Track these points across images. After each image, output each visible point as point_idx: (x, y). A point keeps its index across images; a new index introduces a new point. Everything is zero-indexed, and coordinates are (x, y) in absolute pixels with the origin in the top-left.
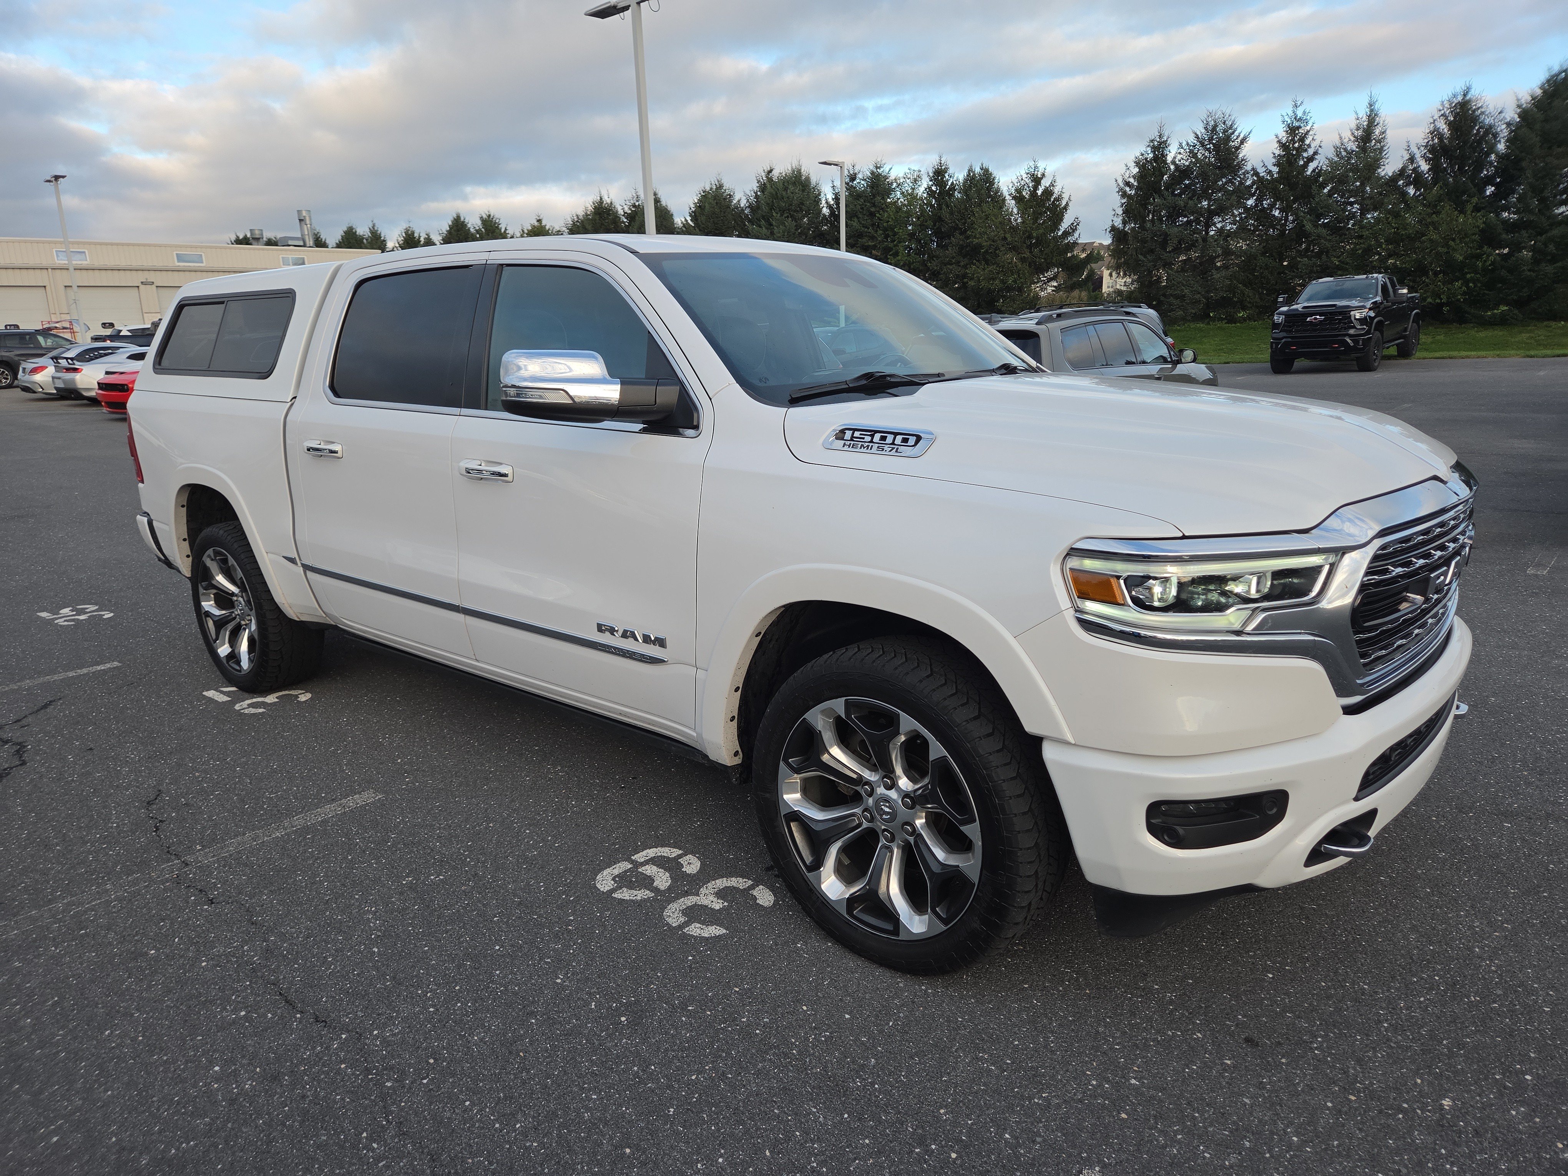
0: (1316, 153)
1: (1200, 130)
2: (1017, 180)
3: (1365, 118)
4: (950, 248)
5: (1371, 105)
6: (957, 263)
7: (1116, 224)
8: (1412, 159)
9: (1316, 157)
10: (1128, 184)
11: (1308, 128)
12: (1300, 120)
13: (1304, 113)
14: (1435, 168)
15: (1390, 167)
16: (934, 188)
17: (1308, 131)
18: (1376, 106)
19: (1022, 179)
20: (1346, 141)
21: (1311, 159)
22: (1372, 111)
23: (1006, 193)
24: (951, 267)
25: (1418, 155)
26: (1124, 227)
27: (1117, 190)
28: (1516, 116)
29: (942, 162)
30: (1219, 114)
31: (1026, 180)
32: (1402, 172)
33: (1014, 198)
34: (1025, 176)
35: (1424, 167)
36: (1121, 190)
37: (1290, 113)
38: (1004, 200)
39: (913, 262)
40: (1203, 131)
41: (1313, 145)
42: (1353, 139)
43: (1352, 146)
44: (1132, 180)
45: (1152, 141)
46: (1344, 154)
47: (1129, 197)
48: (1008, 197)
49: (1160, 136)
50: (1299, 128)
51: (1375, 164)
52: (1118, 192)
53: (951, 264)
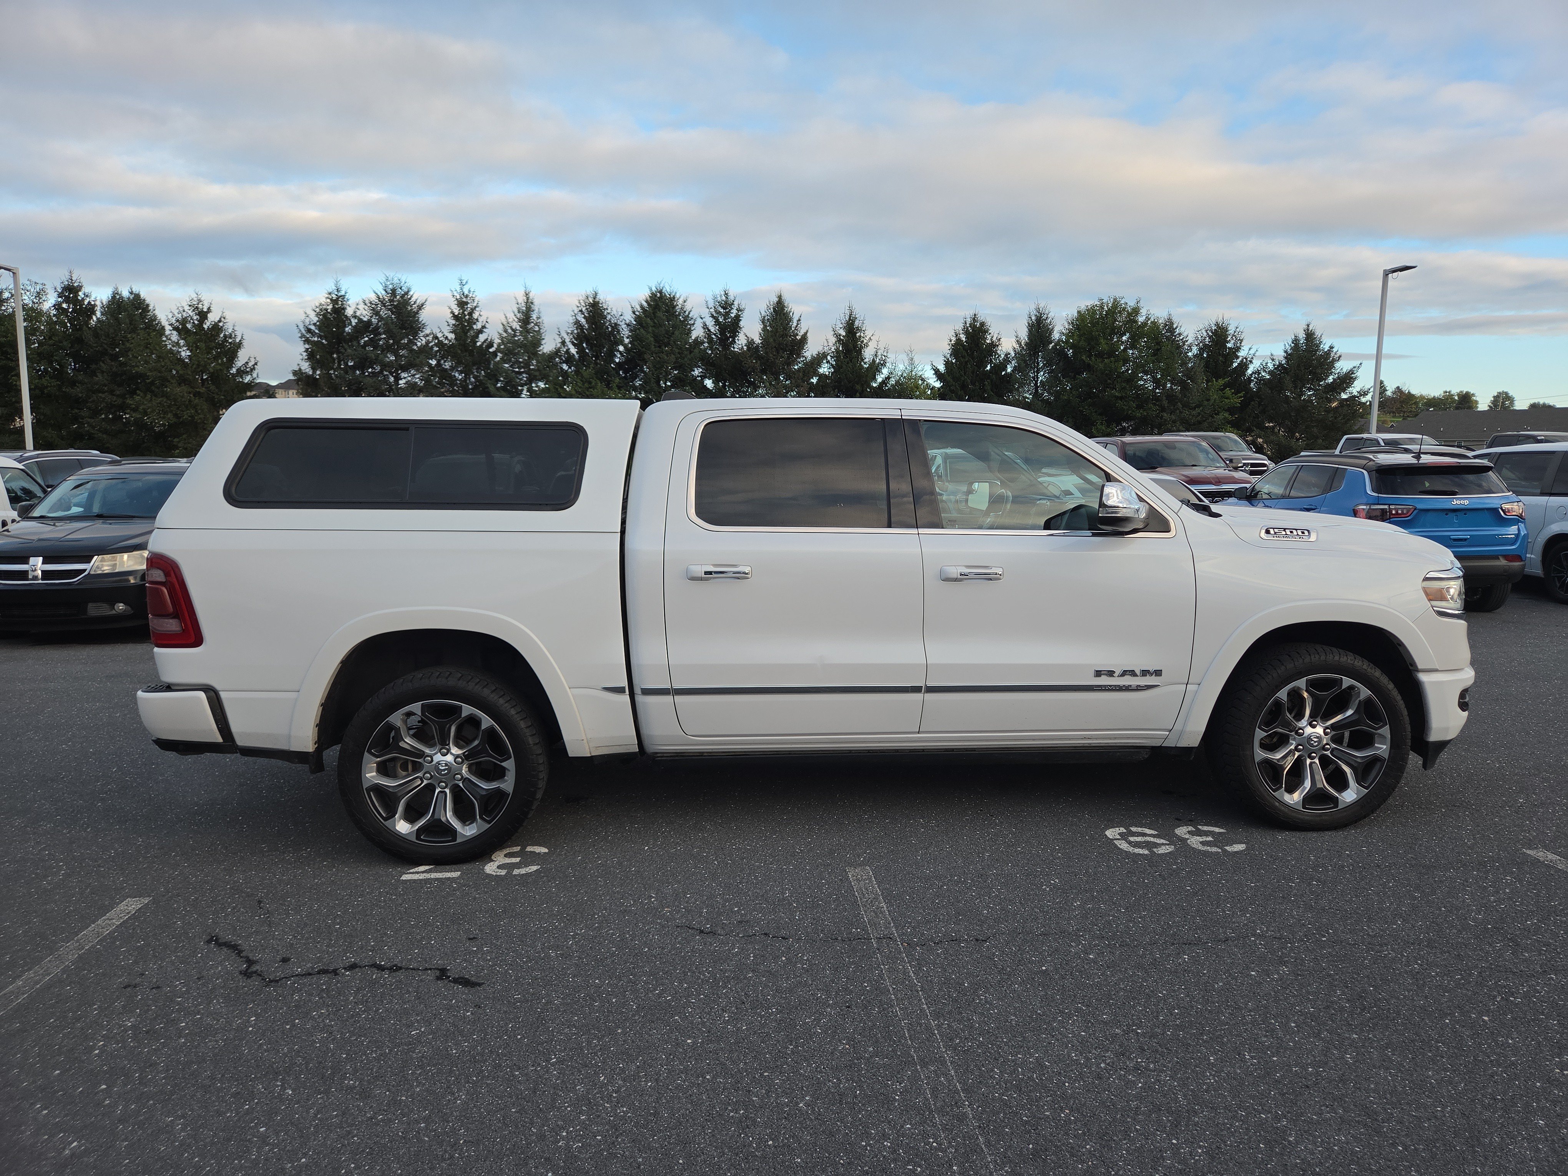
0: (484, 327)
1: (382, 293)
2: (178, 311)
3: (523, 304)
4: (99, 375)
5: (527, 294)
6: (112, 392)
7: (303, 368)
8: (563, 343)
9: (484, 330)
10: (309, 331)
11: (475, 305)
12: (467, 297)
13: (469, 291)
14: (581, 351)
15: (548, 346)
16: (65, 306)
17: (476, 307)
18: (531, 295)
19: (184, 311)
20: (510, 320)
21: (480, 331)
22: (528, 299)
23: (164, 323)
24: (103, 396)
25: (567, 340)
26: (314, 372)
27: (300, 335)
28: (633, 320)
29: (73, 279)
30: (396, 281)
31: (190, 312)
32: (557, 353)
33: (176, 329)
34: (187, 308)
35: (573, 350)
36: (302, 336)
37: (459, 290)
38: (163, 328)
39: (47, 387)
40: (384, 292)
41: (480, 320)
42: (516, 320)
43: (516, 326)
44: (313, 328)
45: (330, 294)
46: (510, 331)
47: (313, 343)
48: (168, 328)
49: (338, 291)
50: (467, 303)
51: (537, 342)
52: (301, 337)
53: (103, 393)
